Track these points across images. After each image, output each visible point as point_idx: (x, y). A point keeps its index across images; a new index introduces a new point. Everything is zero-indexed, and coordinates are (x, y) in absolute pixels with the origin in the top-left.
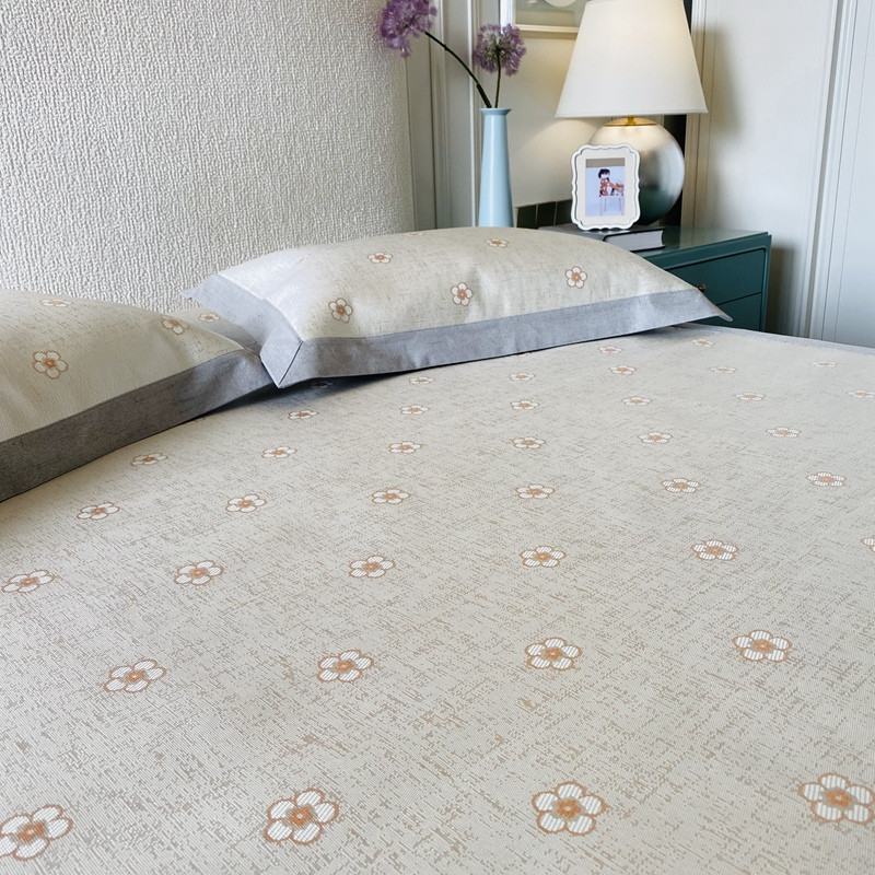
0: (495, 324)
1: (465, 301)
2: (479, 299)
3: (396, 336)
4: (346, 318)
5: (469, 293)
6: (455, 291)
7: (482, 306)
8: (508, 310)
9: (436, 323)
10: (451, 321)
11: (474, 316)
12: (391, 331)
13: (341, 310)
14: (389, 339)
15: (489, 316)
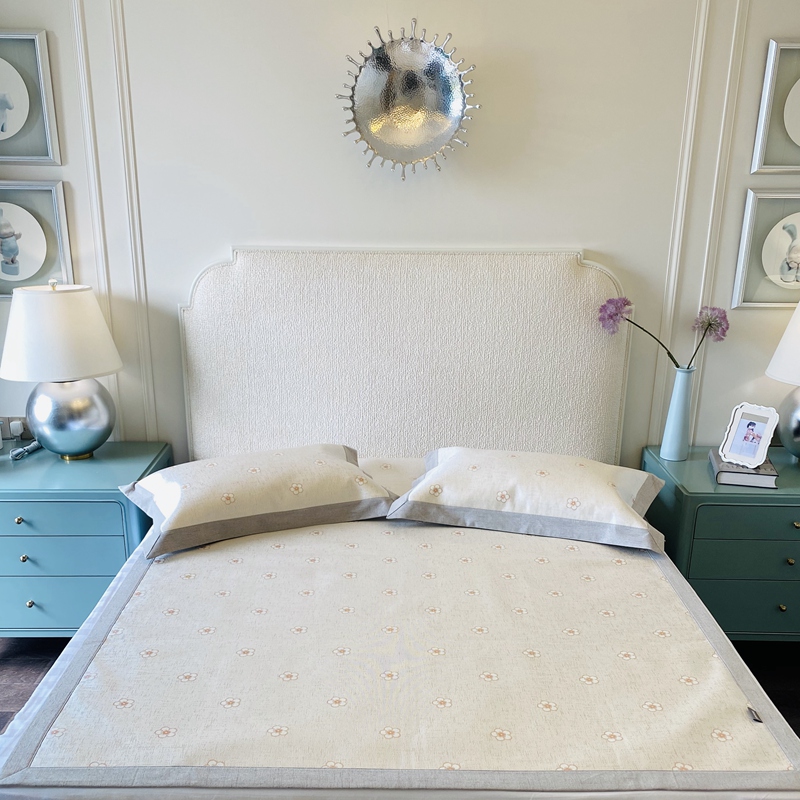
0: (519, 515)
1: (504, 500)
2: (513, 501)
3: (461, 508)
4: (437, 494)
5: (507, 497)
6: (500, 494)
7: (514, 506)
8: (528, 511)
9: (485, 507)
10: (493, 508)
11: (507, 508)
12: (458, 505)
13: (436, 490)
14: (456, 509)
15: (517, 510)
